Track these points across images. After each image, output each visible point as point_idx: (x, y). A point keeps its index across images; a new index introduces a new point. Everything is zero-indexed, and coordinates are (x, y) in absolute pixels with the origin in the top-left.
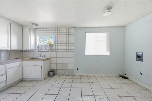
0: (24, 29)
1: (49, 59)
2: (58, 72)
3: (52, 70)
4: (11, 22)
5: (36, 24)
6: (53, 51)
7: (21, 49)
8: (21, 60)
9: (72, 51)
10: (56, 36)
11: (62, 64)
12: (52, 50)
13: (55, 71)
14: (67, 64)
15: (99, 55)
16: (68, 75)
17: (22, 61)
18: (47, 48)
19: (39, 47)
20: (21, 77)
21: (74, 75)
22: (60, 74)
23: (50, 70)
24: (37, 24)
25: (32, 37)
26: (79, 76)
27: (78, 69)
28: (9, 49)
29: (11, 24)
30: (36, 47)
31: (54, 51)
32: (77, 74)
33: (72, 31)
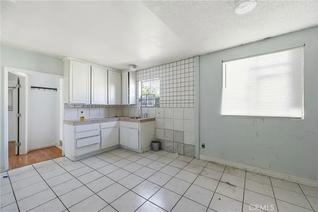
0: (123, 74)
1: (154, 119)
2: (167, 145)
3: (157, 140)
4: (108, 69)
5: (133, 65)
6: (159, 107)
7: (120, 104)
8: (117, 119)
9: (191, 105)
10: (164, 79)
11: (173, 130)
12: (157, 105)
13: (163, 142)
14: (182, 132)
15: (263, 118)
16: (184, 155)
17: (119, 120)
18: (151, 101)
19: (141, 100)
20: (117, 143)
21: (195, 158)
22: (170, 150)
23: (155, 140)
24: (135, 64)
25: (132, 86)
26: (206, 161)
27: (203, 146)
28: (106, 104)
29: (108, 71)
30: (138, 100)
31: (161, 106)
32: (202, 157)
33: (191, 65)
